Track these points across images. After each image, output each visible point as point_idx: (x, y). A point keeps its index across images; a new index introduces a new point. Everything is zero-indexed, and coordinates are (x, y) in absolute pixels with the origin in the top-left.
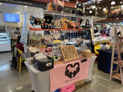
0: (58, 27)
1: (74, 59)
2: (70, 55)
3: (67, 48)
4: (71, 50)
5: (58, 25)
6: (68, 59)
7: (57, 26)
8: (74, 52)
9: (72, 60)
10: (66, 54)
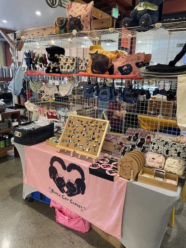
0: (66, 69)
1: (80, 153)
2: (79, 141)
3: (82, 121)
4: (88, 130)
5: (67, 65)
6: (68, 146)
7: (64, 66)
8: (93, 139)
9: (75, 155)
10: (72, 134)
